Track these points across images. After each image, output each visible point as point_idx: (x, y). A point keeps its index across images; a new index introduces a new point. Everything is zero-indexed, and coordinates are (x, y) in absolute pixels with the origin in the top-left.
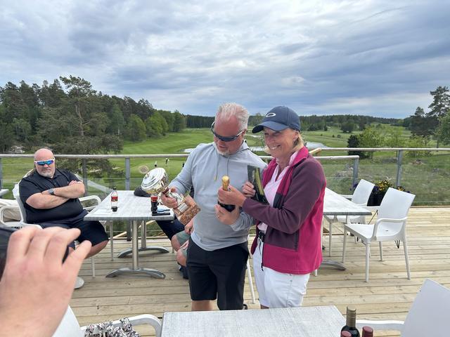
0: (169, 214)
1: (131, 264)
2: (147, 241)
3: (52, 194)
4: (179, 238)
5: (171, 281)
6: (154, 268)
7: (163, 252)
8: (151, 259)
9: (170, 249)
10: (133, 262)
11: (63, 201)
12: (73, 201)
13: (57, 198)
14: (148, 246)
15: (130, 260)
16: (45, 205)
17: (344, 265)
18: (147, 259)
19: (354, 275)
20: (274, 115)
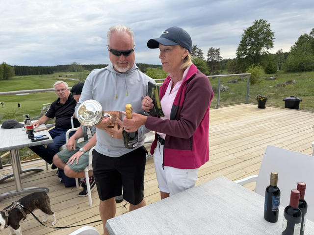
0: (48, 138)
1: (14, 187)
2: (22, 165)
4: (60, 157)
5: (55, 192)
6: (35, 186)
7: (38, 171)
8: (30, 179)
9: (44, 168)
10: (16, 185)
14: (23, 169)
15: (13, 183)
18: (25, 180)
20: (168, 32)
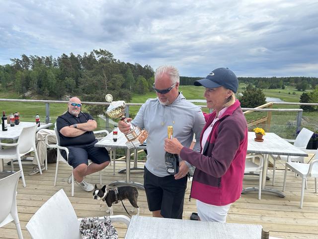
3: (76, 127)
10: (126, 177)
11: (82, 133)
12: (89, 133)
13: (79, 130)
16: (71, 134)
17: (284, 194)
19: (291, 202)
20: (213, 74)
